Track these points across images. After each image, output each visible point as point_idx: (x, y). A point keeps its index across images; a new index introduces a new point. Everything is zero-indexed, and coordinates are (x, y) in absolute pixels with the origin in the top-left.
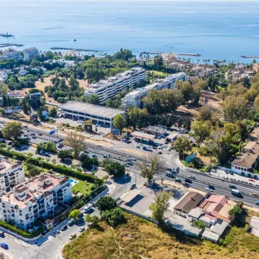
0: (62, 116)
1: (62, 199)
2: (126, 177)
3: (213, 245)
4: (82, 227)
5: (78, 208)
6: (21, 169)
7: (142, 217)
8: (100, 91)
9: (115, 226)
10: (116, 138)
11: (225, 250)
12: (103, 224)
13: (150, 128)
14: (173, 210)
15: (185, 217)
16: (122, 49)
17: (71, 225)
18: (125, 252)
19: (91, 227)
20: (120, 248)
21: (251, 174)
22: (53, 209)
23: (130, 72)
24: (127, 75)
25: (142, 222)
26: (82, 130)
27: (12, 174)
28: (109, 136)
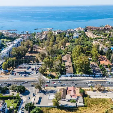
2: (27, 91)
7: (48, 107)
10: (7, 74)
13: (21, 66)
25: (50, 109)
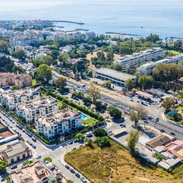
0: (95, 77)
1: (75, 126)
2: (122, 120)
3: (164, 172)
4: (81, 144)
5: (83, 133)
6: (56, 105)
7: (121, 145)
8: (124, 62)
9: (102, 148)
10: (125, 94)
11: (171, 176)
12: (94, 145)
13: (152, 90)
14: (144, 145)
15: (151, 151)
16: (151, 34)
17: (76, 142)
18: (102, 164)
19: (87, 145)
20: (100, 161)
22: (68, 131)
23: (150, 50)
24: (147, 52)
25: (120, 148)
26: (105, 87)
27: (51, 107)
28: (121, 92)
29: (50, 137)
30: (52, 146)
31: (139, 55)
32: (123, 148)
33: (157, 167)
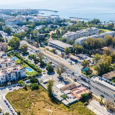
0: (49, 46)
1: (20, 76)
3: (64, 106)
4: (20, 87)
5: (24, 81)
9: (32, 90)
12: (28, 88)
17: (17, 86)
18: (28, 100)
19: (24, 88)
20: (28, 98)
21: (110, 81)
22: (15, 79)
24: (86, 30)
25: (43, 91)
26: (52, 52)
28: (60, 56)
29: (3, 82)
30: (2, 87)
31: (80, 32)
32: (45, 90)
33: (61, 103)
